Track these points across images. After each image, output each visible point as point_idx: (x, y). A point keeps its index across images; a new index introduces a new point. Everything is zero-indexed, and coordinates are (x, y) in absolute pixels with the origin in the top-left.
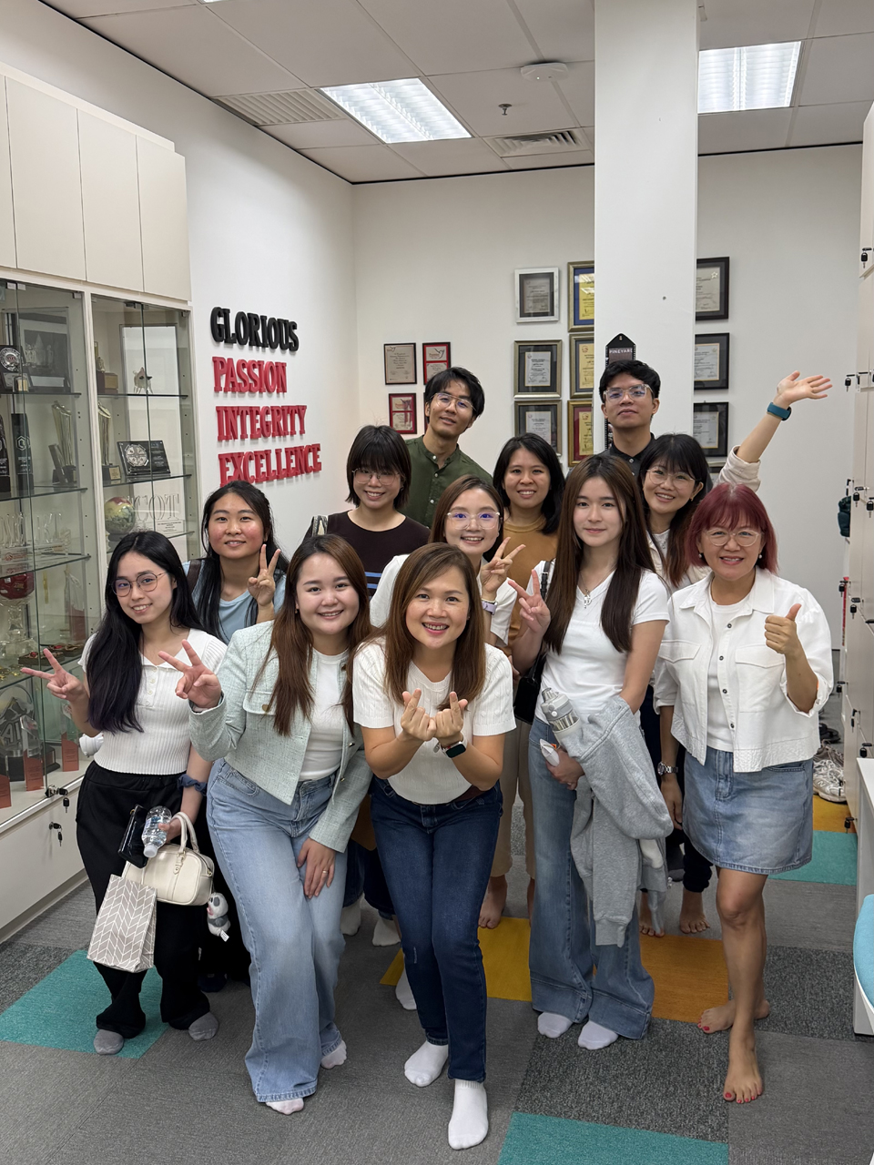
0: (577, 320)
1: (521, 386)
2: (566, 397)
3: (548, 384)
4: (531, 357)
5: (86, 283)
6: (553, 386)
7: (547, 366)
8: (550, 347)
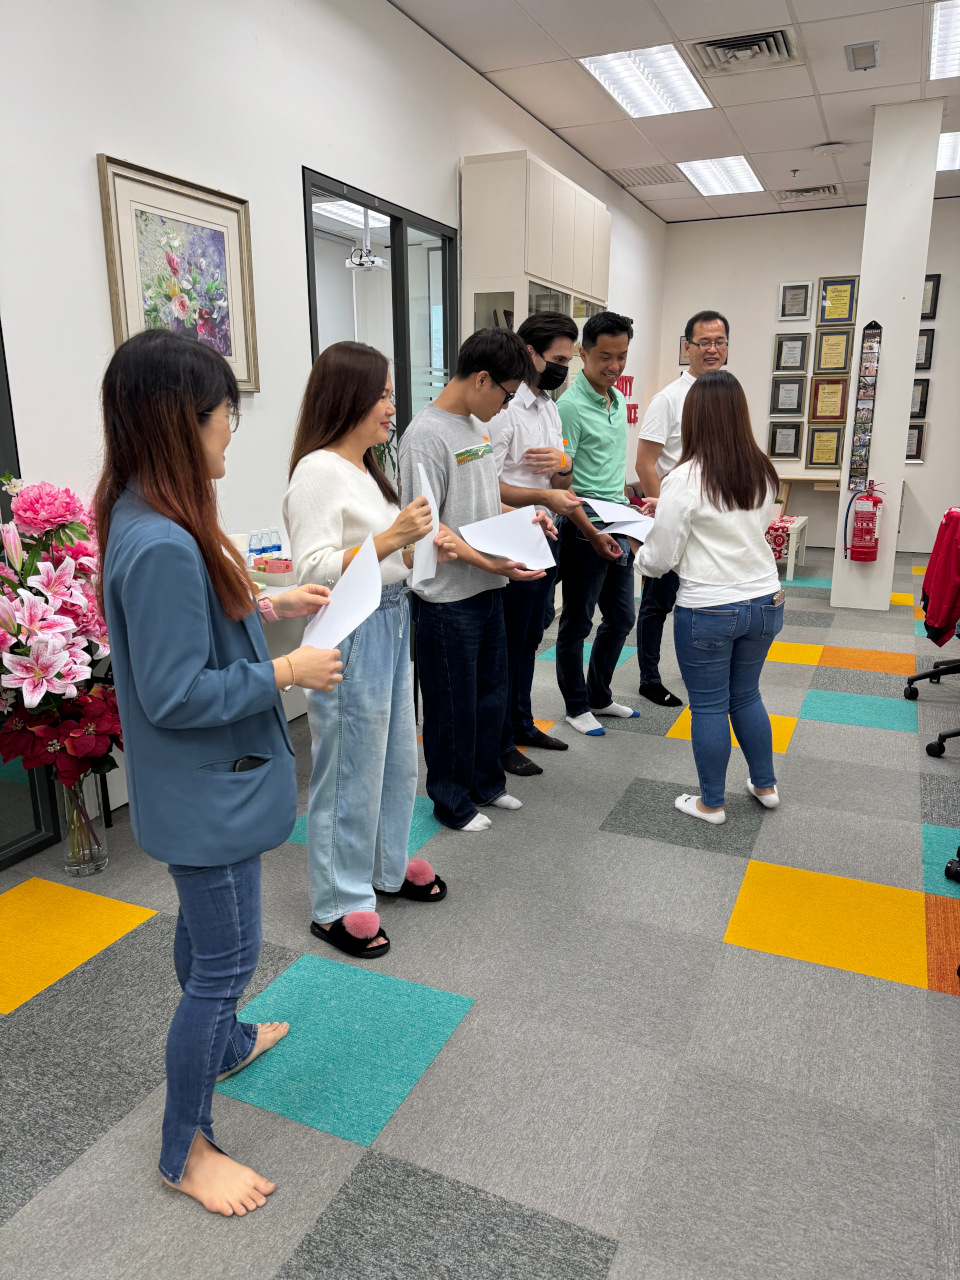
0: (823, 320)
1: (778, 367)
2: (810, 374)
3: (798, 364)
4: (787, 345)
5: (571, 289)
6: (802, 366)
7: (798, 352)
8: (802, 338)
